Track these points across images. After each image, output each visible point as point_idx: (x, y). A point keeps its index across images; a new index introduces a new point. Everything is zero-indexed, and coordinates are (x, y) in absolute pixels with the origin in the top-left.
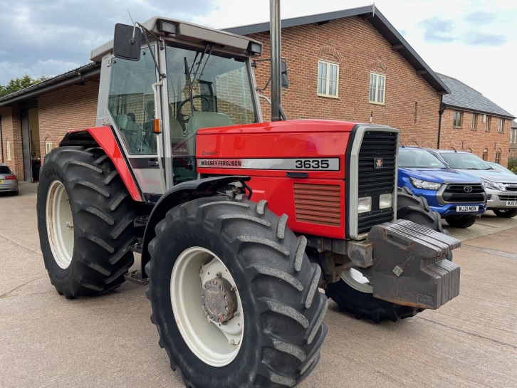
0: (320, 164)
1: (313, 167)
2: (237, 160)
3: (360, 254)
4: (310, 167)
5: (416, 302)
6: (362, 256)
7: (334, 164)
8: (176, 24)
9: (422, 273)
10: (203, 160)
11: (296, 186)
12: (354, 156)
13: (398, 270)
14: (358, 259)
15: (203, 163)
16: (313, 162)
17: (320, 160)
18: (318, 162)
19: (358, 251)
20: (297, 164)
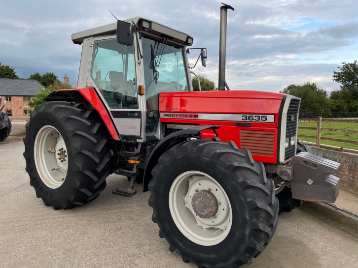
0: (260, 118)
1: (255, 120)
2: (195, 114)
3: (287, 172)
4: (253, 120)
5: (321, 199)
6: (289, 174)
7: (271, 119)
8: (150, 22)
9: (326, 182)
10: (165, 113)
11: (241, 131)
12: (285, 114)
13: (310, 182)
14: (285, 175)
15: (165, 115)
16: (255, 117)
17: (260, 116)
18: (259, 117)
19: (286, 171)
20: (243, 118)
